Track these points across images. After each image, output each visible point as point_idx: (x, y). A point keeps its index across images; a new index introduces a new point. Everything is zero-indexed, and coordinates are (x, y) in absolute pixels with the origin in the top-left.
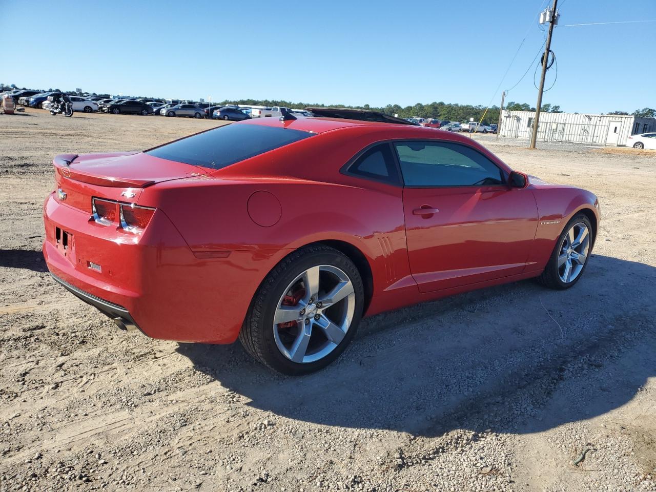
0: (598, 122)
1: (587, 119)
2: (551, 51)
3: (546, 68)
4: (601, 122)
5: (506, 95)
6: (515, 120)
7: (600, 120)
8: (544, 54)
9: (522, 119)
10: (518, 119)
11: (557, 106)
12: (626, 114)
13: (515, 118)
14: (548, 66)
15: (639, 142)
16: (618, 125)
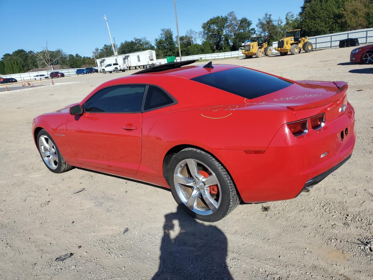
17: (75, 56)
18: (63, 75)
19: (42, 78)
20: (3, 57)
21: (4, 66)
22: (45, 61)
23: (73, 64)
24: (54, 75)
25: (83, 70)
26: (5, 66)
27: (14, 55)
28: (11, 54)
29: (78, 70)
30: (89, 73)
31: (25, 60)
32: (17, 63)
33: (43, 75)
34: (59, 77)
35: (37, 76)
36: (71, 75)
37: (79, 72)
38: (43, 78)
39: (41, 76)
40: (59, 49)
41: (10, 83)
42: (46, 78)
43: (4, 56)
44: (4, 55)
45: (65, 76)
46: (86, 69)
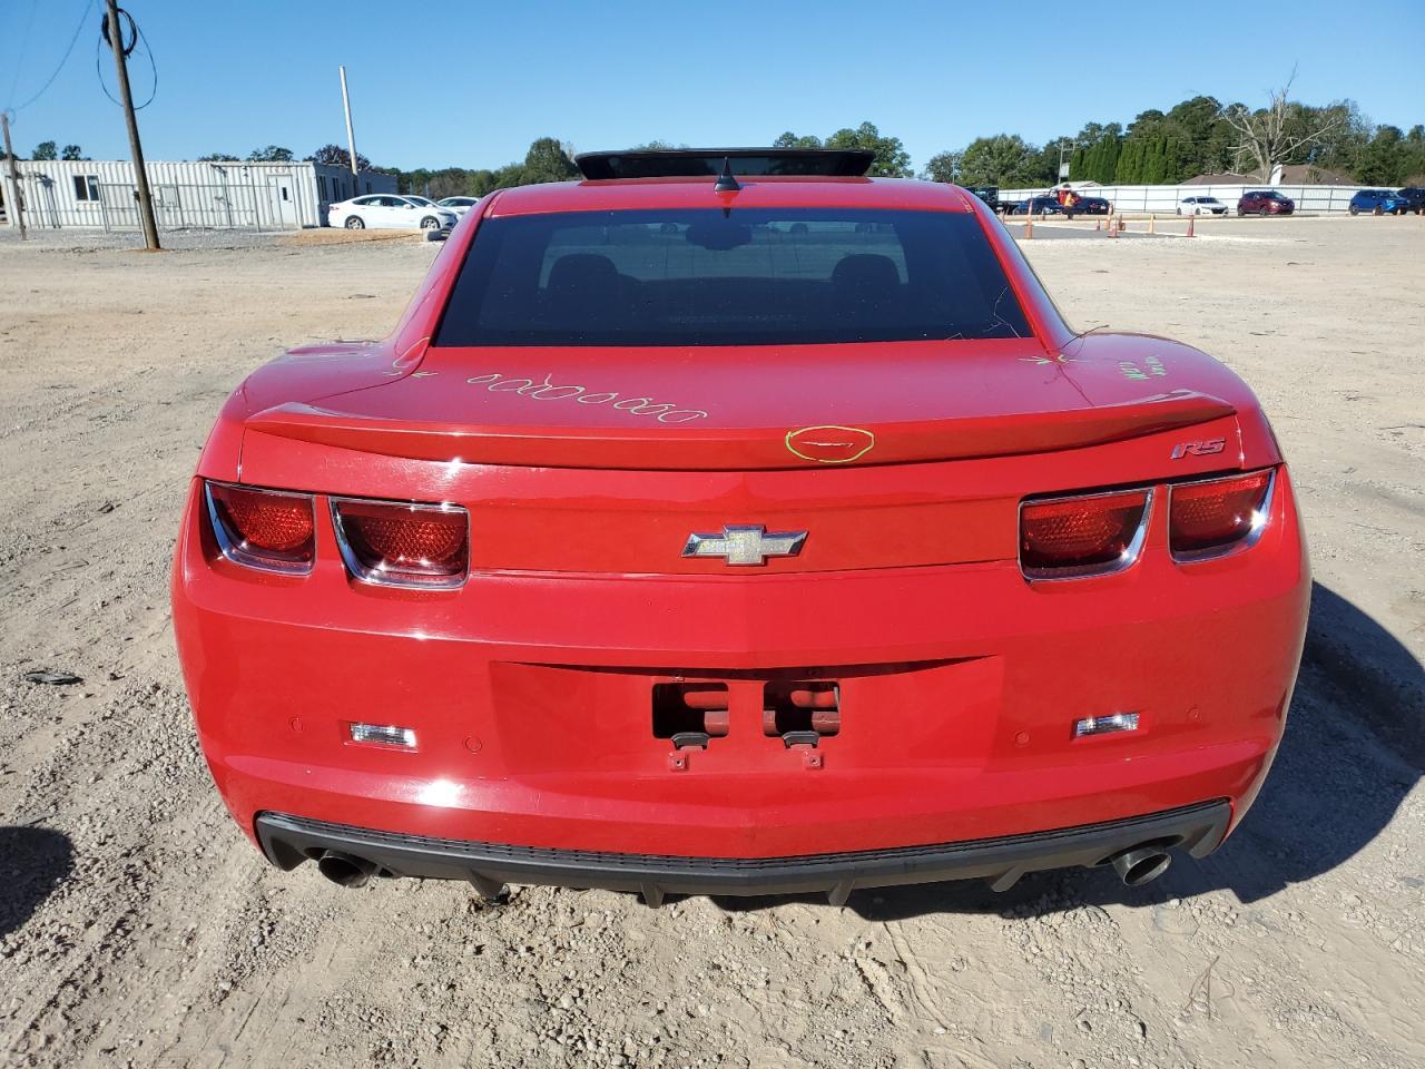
0: (244, 178)
1: (217, 173)
2: (121, 10)
3: (124, 54)
4: (250, 178)
5: (10, 120)
6: (39, 185)
7: (246, 175)
8: (106, 17)
9: (57, 179)
10: (48, 183)
11: (73, 145)
12: (235, 159)
13: (38, 179)
14: (126, 46)
15: (349, 218)
16: (284, 182)
17: (1406, 133)
18: (1287, 208)
19: (1202, 211)
20: (1134, 121)
21: (1119, 152)
22: (1257, 147)
23: (1380, 169)
24: (1254, 205)
25: (1386, 195)
26: (1123, 153)
27: (1176, 118)
28: (1165, 114)
29: (1362, 194)
30: (1403, 213)
31: (1203, 137)
32: (1165, 145)
33: (1211, 200)
34: (1268, 212)
35: (1189, 200)
36: (1320, 213)
37: (1361, 204)
38: (1205, 209)
39: (1201, 201)
40: (1346, 101)
41: (1087, 216)
42: (1216, 211)
43: (1139, 117)
44: (1141, 113)
45: (1295, 212)
46: (1399, 193)
